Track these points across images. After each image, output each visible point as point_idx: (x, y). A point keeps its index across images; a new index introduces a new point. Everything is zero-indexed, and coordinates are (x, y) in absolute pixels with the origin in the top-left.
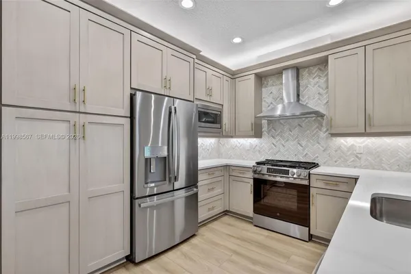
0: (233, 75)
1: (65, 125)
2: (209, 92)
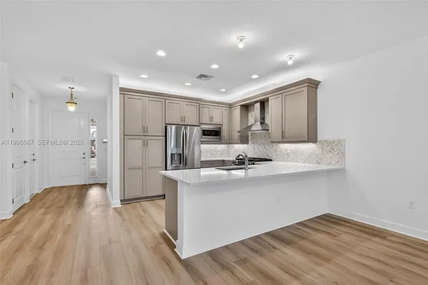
0: (231, 106)
1: (141, 141)
2: (211, 118)
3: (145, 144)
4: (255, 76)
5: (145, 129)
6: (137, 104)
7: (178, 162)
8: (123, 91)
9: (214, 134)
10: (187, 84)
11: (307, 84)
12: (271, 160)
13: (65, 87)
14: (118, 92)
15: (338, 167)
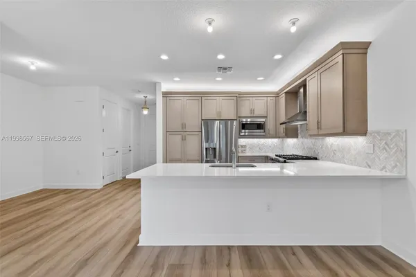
0: (278, 94)
1: (180, 136)
2: (252, 111)
3: (184, 139)
4: (278, 57)
5: (183, 126)
6: (178, 103)
7: (212, 156)
8: (166, 94)
9: (255, 127)
10: (218, 79)
11: (341, 52)
12: (316, 159)
13: (141, 96)
14: (161, 95)
15: (395, 174)
